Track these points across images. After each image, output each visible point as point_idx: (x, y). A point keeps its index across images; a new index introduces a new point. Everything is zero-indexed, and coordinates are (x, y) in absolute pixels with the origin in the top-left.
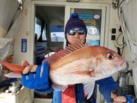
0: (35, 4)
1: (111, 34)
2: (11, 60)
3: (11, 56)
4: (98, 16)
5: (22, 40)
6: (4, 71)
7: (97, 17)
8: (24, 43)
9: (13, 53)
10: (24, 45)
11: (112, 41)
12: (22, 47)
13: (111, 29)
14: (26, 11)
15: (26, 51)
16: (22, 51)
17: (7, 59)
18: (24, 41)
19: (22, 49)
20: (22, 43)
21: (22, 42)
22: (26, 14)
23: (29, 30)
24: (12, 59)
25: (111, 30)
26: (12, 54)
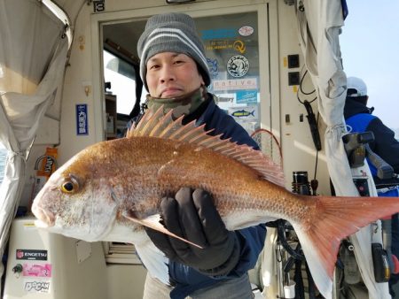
0: (100, 23)
1: (286, 71)
2: (55, 155)
3: (55, 146)
4: (249, 28)
5: (78, 106)
6: (39, 177)
7: (245, 31)
8: (82, 113)
9: (60, 139)
10: (81, 119)
11: (292, 87)
12: (78, 123)
13: (285, 58)
14: (81, 39)
15: (86, 133)
16: (78, 133)
17: (48, 152)
18: (82, 109)
19: (78, 127)
20: (78, 115)
21: (78, 112)
22: (82, 48)
23: (90, 84)
24: (56, 151)
25: (285, 61)
26: (57, 142)
